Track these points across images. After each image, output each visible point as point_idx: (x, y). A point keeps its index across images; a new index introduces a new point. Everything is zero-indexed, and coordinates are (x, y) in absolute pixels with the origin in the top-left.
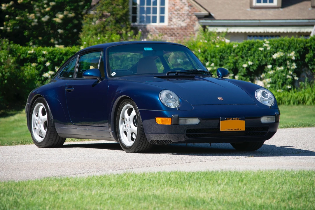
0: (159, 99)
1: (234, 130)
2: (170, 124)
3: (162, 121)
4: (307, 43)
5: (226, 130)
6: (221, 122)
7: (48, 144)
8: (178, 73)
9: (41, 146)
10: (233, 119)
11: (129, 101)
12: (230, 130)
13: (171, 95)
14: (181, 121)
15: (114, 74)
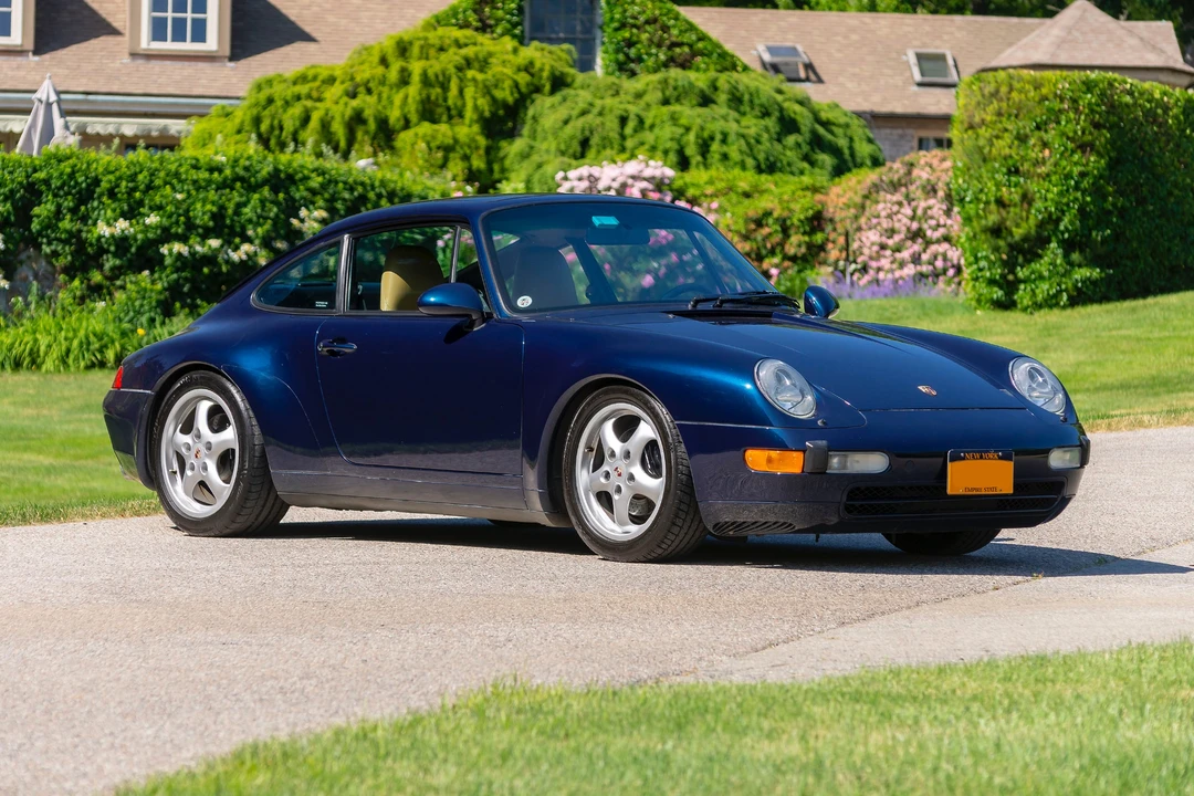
1: (983, 493)
2: (797, 470)
3: (769, 460)
4: (35, 171)
5: (964, 493)
6: (949, 464)
7: (234, 527)
8: (723, 302)
9: (205, 531)
10: (981, 458)
11: (626, 392)
12: (974, 493)
13: (788, 376)
14: (835, 461)
15: (525, 301)
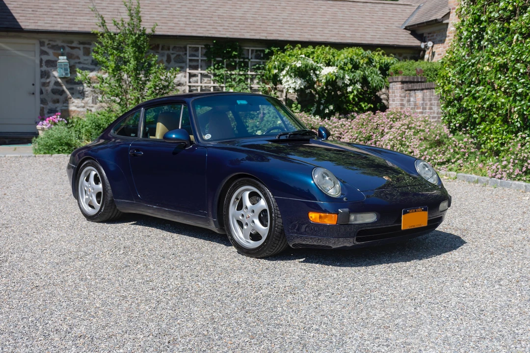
0: (312, 182)
1: (416, 227)
2: (334, 223)
3: (320, 217)
5: (409, 228)
6: (403, 216)
8: (290, 135)
10: (415, 211)
12: (412, 228)
13: (328, 176)
14: (352, 217)
15: (208, 137)
